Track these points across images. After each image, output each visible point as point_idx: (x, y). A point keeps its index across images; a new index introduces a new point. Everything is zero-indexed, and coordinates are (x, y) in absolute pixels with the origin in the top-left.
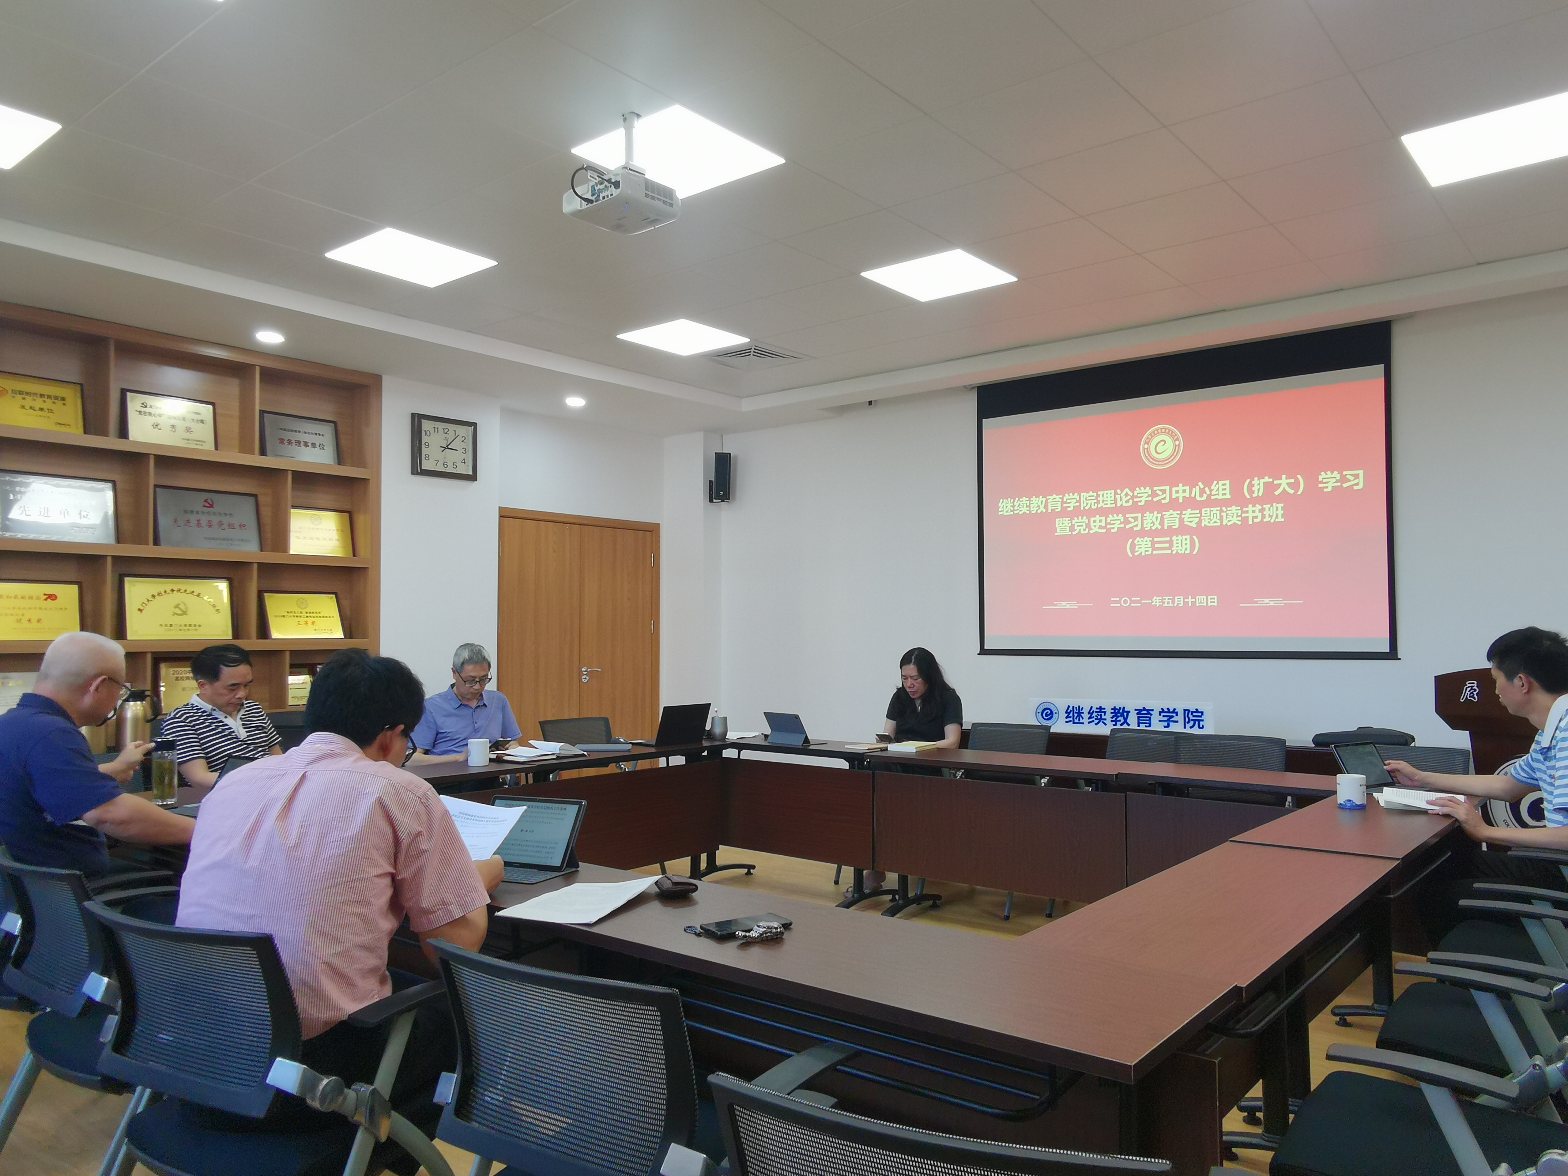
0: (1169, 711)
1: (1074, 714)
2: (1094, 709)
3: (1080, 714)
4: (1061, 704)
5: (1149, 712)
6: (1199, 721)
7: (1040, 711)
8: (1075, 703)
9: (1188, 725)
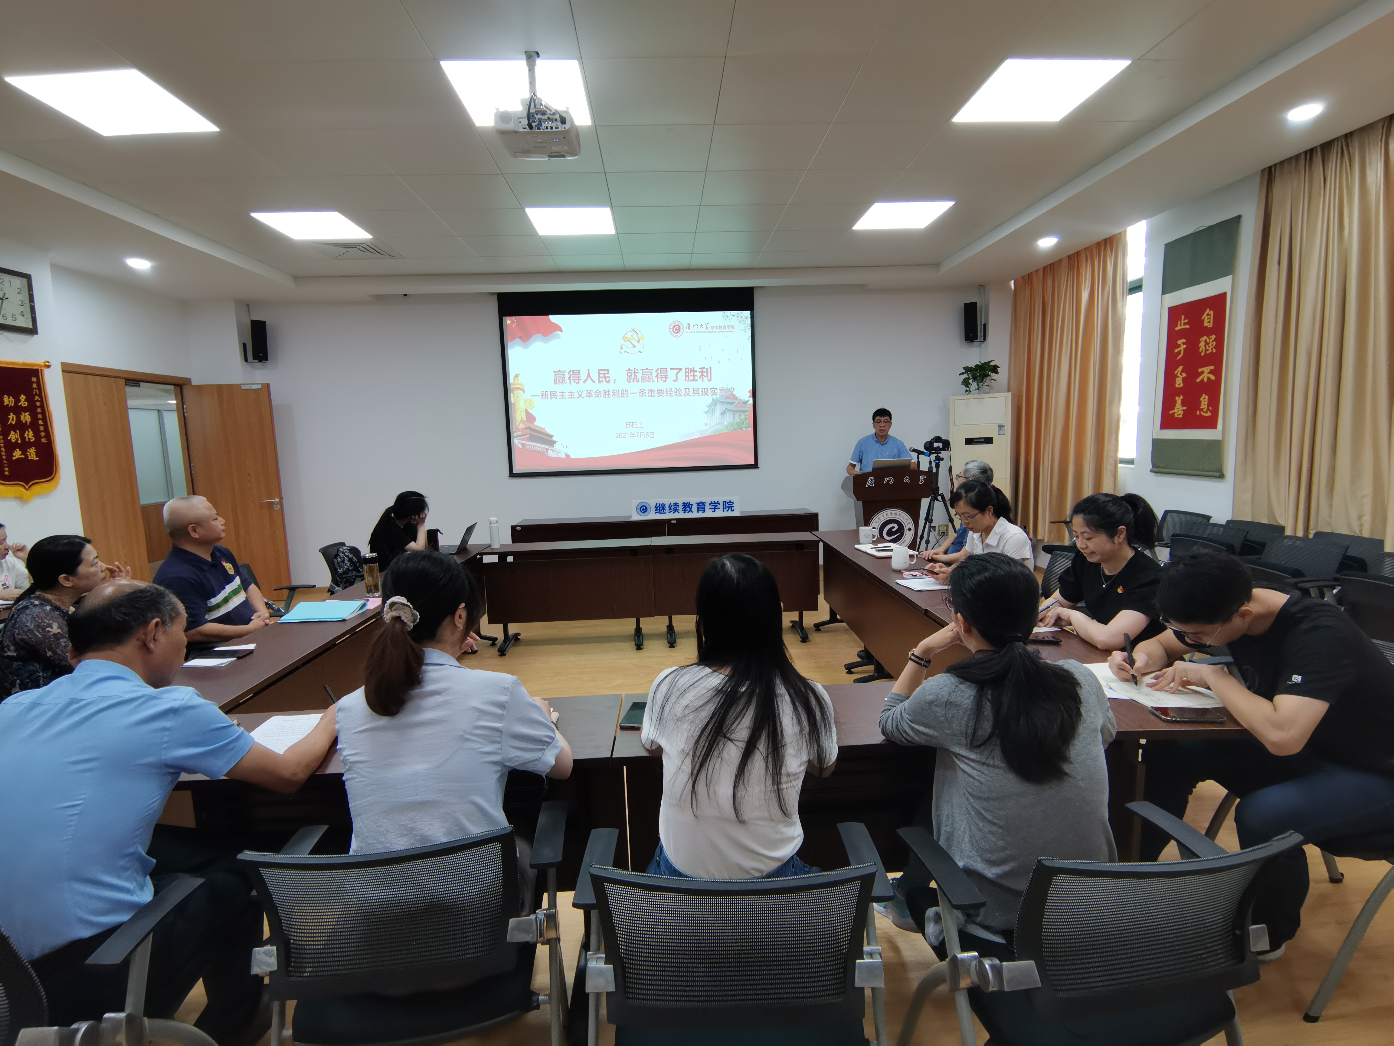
0: (715, 503)
1: (660, 508)
2: (672, 504)
3: (663, 508)
4: (652, 503)
5: (704, 504)
6: (731, 507)
7: (639, 507)
8: (660, 501)
9: (725, 510)
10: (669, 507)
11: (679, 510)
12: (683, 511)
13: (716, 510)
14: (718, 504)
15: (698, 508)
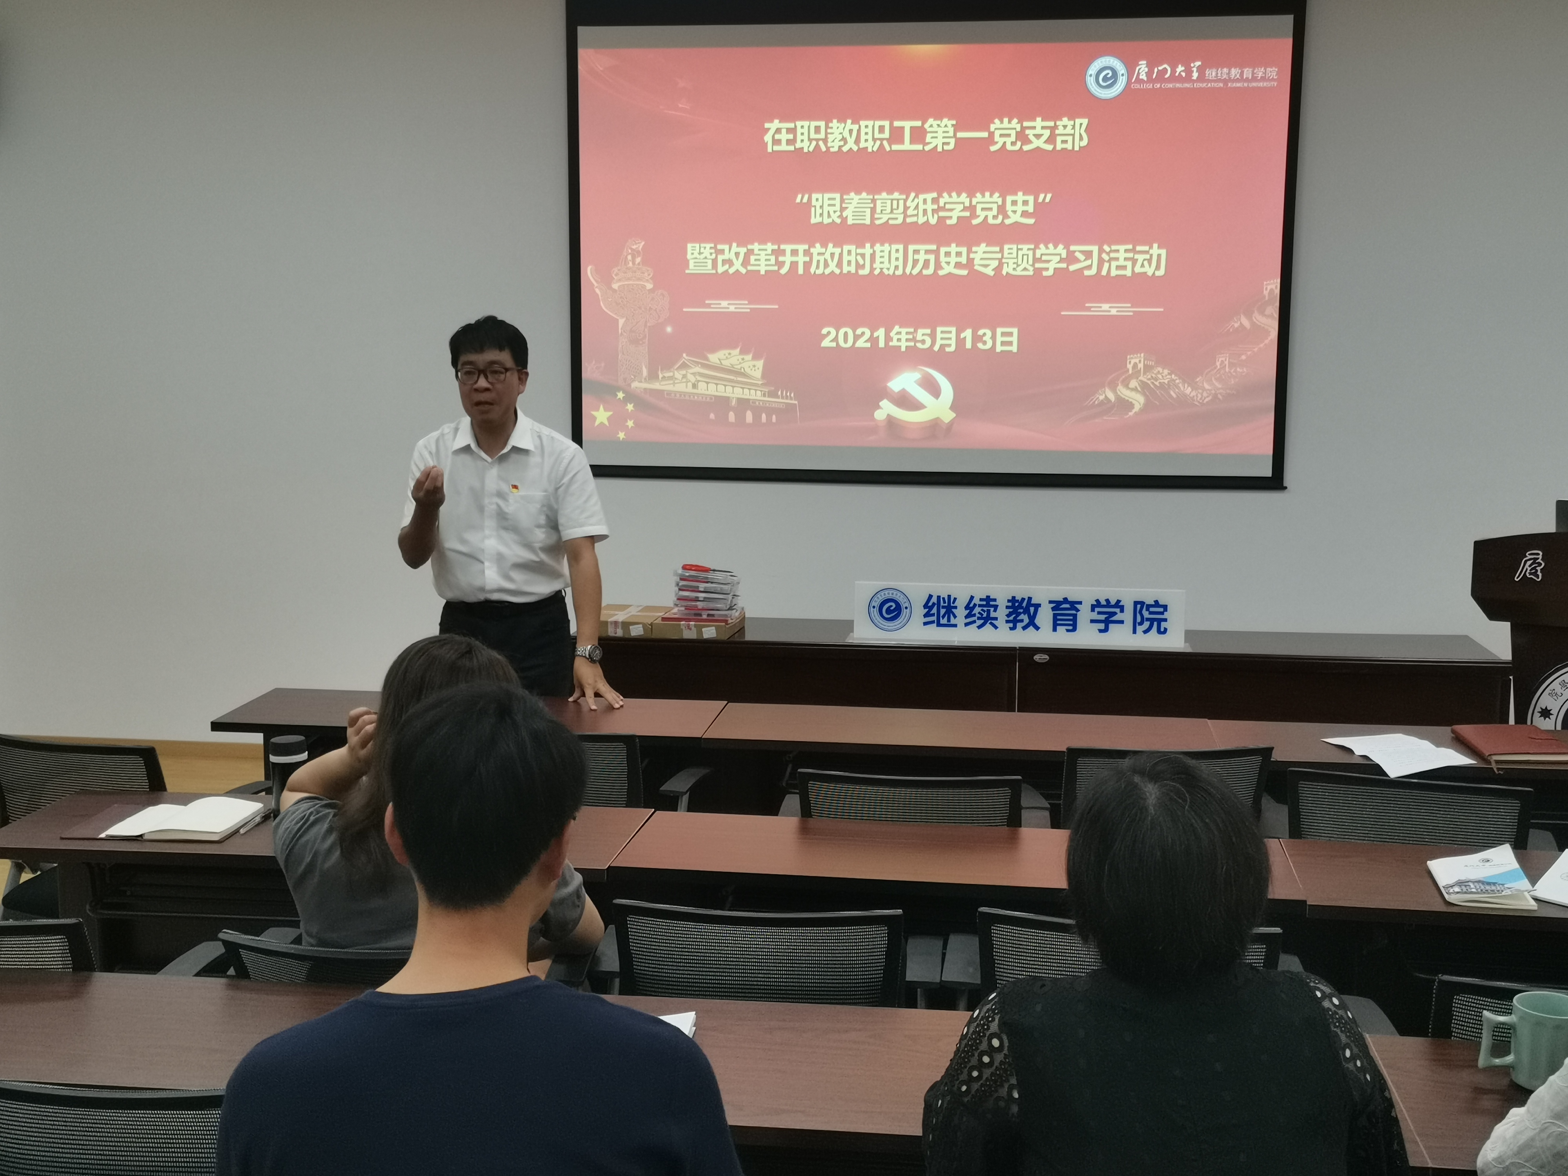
0: (1108, 605)
1: (939, 609)
2: (976, 601)
3: (950, 610)
4: (916, 591)
5: (1074, 605)
7: (876, 603)
8: (941, 589)
9: (1140, 629)
10: (967, 608)
11: (996, 619)
12: (1007, 622)
13: (1111, 626)
14: (1118, 610)
15: (1055, 616)
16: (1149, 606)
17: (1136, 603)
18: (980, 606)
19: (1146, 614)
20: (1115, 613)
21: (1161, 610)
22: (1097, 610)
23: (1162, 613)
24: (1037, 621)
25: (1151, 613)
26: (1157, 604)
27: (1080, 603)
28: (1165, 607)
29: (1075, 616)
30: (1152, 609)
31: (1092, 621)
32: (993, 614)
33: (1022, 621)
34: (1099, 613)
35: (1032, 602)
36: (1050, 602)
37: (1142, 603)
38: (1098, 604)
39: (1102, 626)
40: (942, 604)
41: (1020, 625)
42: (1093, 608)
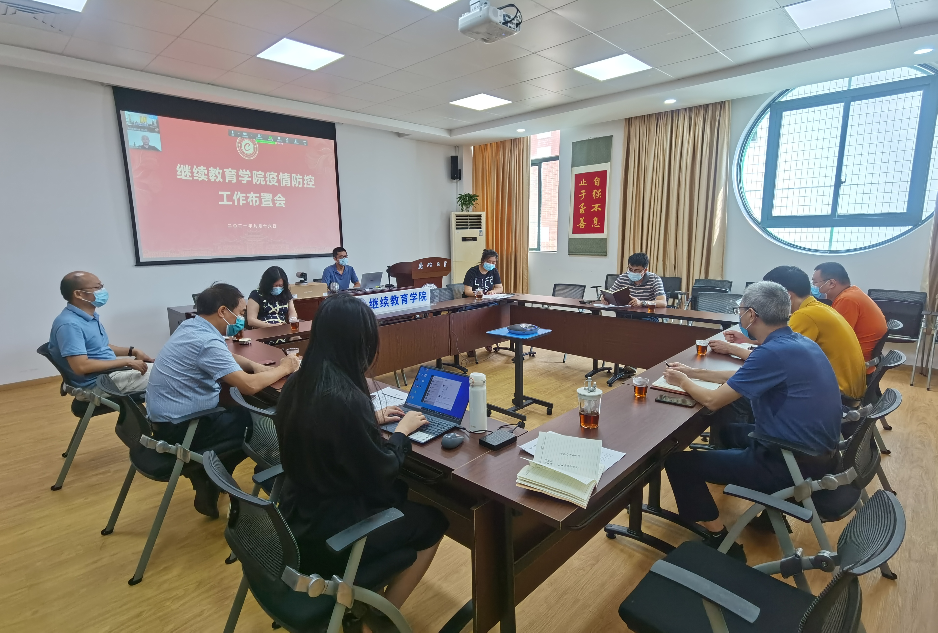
3: (376, 302)
9: (421, 300)
10: (381, 301)
11: (388, 303)
12: (391, 304)
13: (415, 300)
14: (416, 295)
15: (402, 299)
16: (422, 293)
17: (420, 293)
18: (384, 300)
19: (422, 296)
20: (415, 296)
21: (425, 294)
22: (412, 296)
23: (425, 295)
24: (398, 302)
25: (423, 295)
26: (424, 292)
27: (407, 295)
28: (426, 293)
29: (407, 299)
30: (423, 294)
31: (411, 300)
32: (387, 302)
33: (394, 303)
34: (412, 297)
35: (397, 296)
36: (401, 296)
37: (421, 292)
38: (412, 295)
39: (413, 301)
40: (374, 301)
41: (394, 304)
42: (411, 295)
